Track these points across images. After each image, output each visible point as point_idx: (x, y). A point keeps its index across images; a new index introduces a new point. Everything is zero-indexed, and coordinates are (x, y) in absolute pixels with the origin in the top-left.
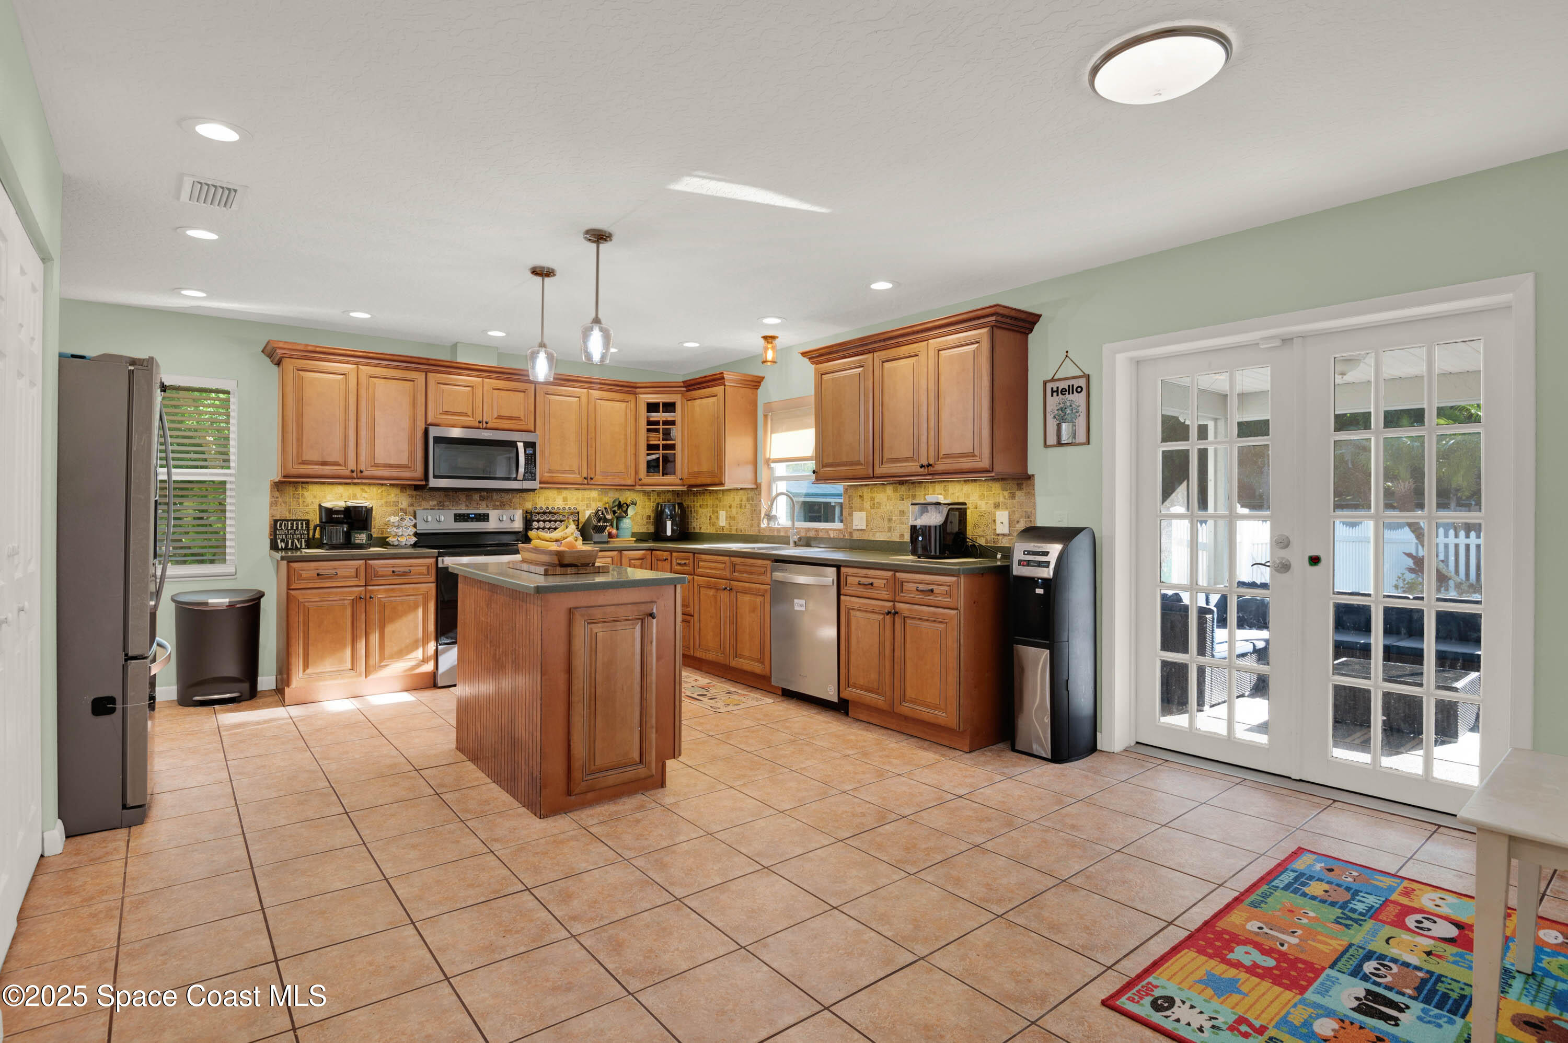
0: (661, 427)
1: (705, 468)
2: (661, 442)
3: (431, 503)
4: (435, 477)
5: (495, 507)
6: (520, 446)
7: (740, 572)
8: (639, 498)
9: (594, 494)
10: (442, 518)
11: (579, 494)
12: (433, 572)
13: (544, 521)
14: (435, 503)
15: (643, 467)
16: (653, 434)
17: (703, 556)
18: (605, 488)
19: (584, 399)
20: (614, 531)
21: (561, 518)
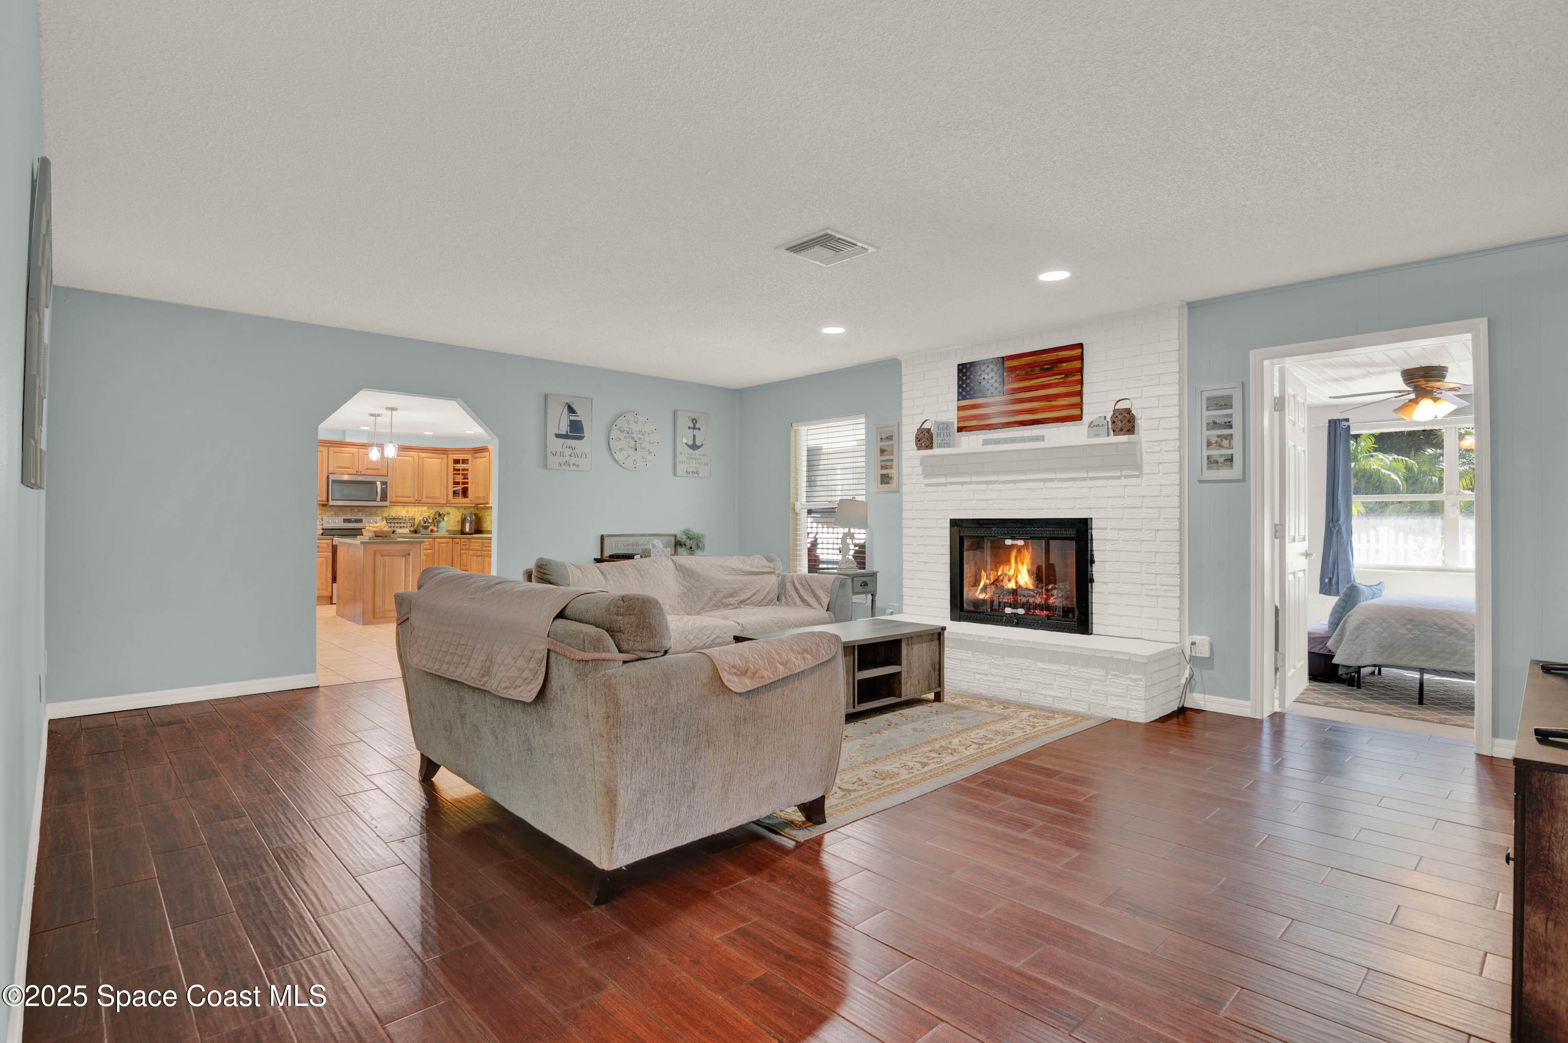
0: (461, 472)
1: (481, 495)
2: (461, 481)
3: (331, 513)
4: (332, 500)
5: (367, 516)
6: (378, 483)
7: (485, 547)
8: (452, 511)
9: (425, 509)
10: (337, 521)
11: (416, 509)
12: (331, 547)
13: (398, 523)
14: (333, 513)
15: (451, 493)
16: (458, 476)
17: (473, 540)
18: (430, 505)
19: (416, 458)
20: (435, 529)
21: (404, 521)
